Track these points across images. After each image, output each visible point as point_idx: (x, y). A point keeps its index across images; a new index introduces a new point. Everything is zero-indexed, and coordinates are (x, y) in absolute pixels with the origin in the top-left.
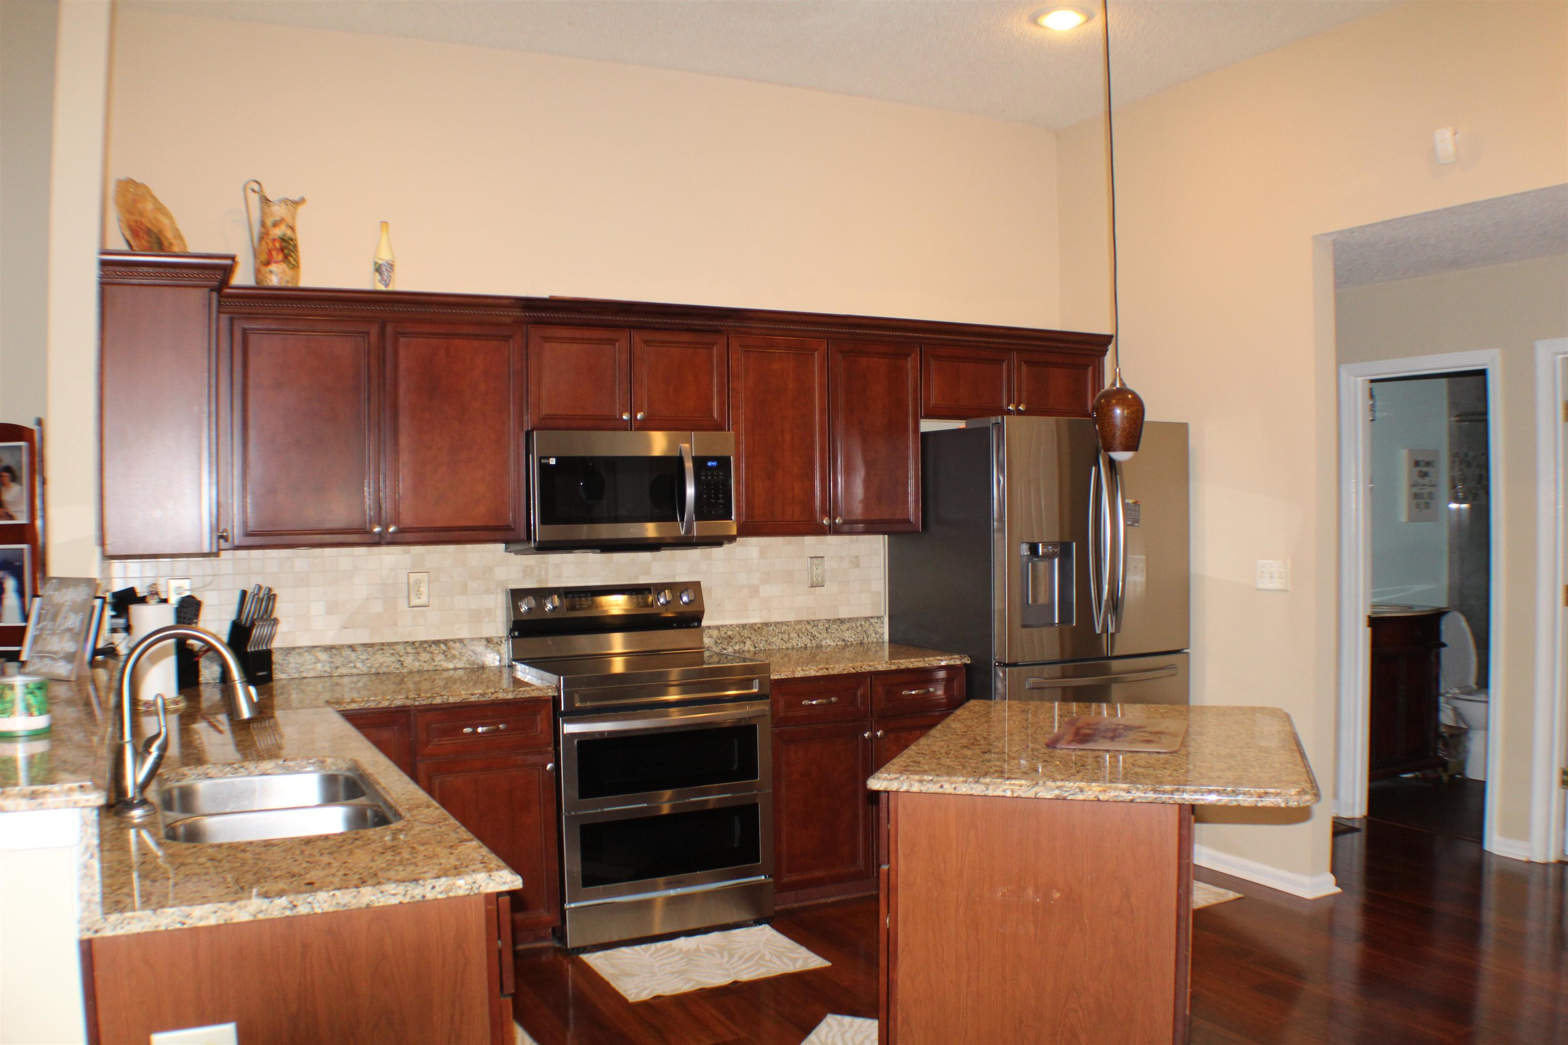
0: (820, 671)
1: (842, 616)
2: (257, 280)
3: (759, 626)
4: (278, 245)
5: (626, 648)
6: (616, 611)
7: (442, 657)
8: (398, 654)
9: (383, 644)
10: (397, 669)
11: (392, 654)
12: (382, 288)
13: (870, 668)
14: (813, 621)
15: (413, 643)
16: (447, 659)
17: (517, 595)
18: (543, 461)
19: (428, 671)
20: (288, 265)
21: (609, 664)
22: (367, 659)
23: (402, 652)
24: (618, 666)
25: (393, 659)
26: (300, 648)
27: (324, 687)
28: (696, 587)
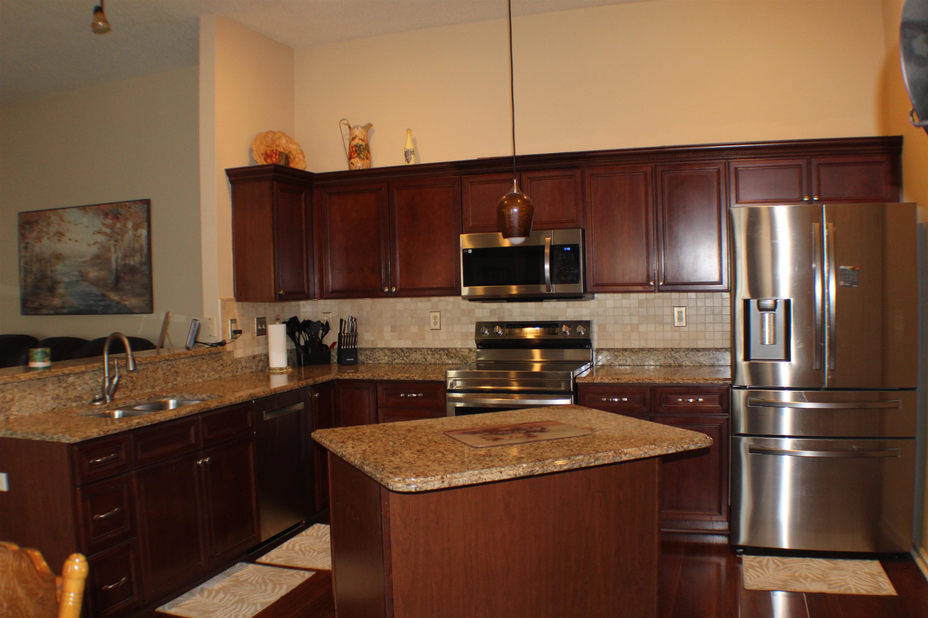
0: (612, 380)
1: (699, 347)
2: (350, 168)
3: (636, 350)
4: (354, 149)
5: (542, 359)
6: (530, 336)
7: (446, 357)
8: (424, 354)
9: (416, 348)
10: (423, 362)
11: (421, 354)
12: (407, 164)
13: (650, 381)
14: (676, 349)
15: (431, 349)
16: (448, 358)
17: (480, 325)
18: (465, 251)
19: (439, 364)
20: (360, 159)
21: (531, 367)
22: (409, 356)
23: (426, 353)
24: (537, 368)
25: (421, 356)
26: (378, 348)
27: (389, 369)
28: (587, 324)
